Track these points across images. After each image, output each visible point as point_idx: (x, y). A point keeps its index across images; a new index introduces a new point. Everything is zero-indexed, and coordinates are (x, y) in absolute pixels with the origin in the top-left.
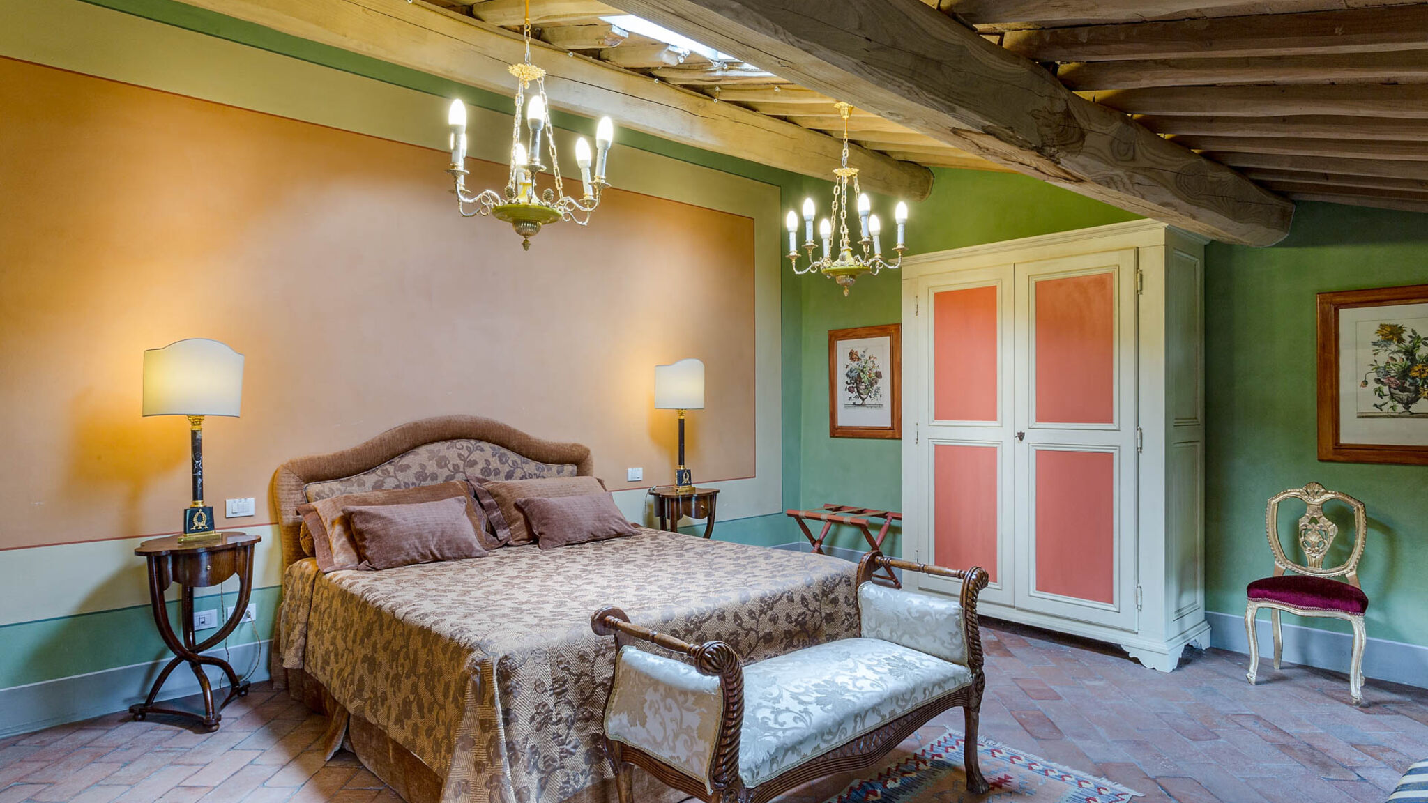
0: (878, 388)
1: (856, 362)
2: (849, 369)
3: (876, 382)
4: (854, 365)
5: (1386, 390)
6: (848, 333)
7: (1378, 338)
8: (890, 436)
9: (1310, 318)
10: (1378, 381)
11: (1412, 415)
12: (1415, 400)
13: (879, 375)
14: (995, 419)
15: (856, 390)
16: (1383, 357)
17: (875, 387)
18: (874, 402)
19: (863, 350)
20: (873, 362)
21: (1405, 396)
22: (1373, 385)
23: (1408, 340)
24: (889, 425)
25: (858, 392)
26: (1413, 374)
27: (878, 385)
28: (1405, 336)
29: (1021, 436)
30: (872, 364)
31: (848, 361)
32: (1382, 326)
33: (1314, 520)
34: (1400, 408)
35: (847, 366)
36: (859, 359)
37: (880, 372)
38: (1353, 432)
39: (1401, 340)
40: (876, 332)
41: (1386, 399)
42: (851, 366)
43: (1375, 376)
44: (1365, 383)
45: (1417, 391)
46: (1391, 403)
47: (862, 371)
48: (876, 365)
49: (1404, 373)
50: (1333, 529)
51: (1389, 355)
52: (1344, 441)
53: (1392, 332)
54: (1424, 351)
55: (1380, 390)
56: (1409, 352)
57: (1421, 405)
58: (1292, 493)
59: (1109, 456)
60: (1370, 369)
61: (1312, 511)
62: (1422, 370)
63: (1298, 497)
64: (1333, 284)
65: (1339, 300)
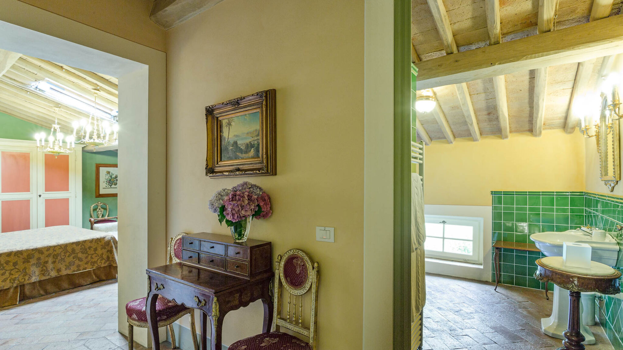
5: (107, 183)
7: (106, 173)
9: (94, 168)
10: (106, 182)
11: (112, 188)
12: (112, 185)
14: (29, 191)
16: (107, 177)
21: (110, 184)
22: (105, 182)
23: (111, 174)
26: (112, 180)
28: (110, 173)
29: (40, 196)
32: (107, 171)
33: (100, 209)
34: (110, 187)
38: (102, 192)
39: (110, 174)
41: (108, 185)
43: (106, 181)
44: (104, 182)
45: (112, 184)
46: (108, 186)
49: (110, 180)
50: (103, 210)
51: (108, 177)
52: (100, 193)
53: (108, 173)
54: (113, 176)
55: (106, 183)
56: (111, 176)
57: (113, 186)
58: (95, 204)
59: (68, 199)
60: (105, 179)
61: (99, 207)
62: (113, 180)
63: (97, 205)
64: (98, 163)
65: (99, 165)
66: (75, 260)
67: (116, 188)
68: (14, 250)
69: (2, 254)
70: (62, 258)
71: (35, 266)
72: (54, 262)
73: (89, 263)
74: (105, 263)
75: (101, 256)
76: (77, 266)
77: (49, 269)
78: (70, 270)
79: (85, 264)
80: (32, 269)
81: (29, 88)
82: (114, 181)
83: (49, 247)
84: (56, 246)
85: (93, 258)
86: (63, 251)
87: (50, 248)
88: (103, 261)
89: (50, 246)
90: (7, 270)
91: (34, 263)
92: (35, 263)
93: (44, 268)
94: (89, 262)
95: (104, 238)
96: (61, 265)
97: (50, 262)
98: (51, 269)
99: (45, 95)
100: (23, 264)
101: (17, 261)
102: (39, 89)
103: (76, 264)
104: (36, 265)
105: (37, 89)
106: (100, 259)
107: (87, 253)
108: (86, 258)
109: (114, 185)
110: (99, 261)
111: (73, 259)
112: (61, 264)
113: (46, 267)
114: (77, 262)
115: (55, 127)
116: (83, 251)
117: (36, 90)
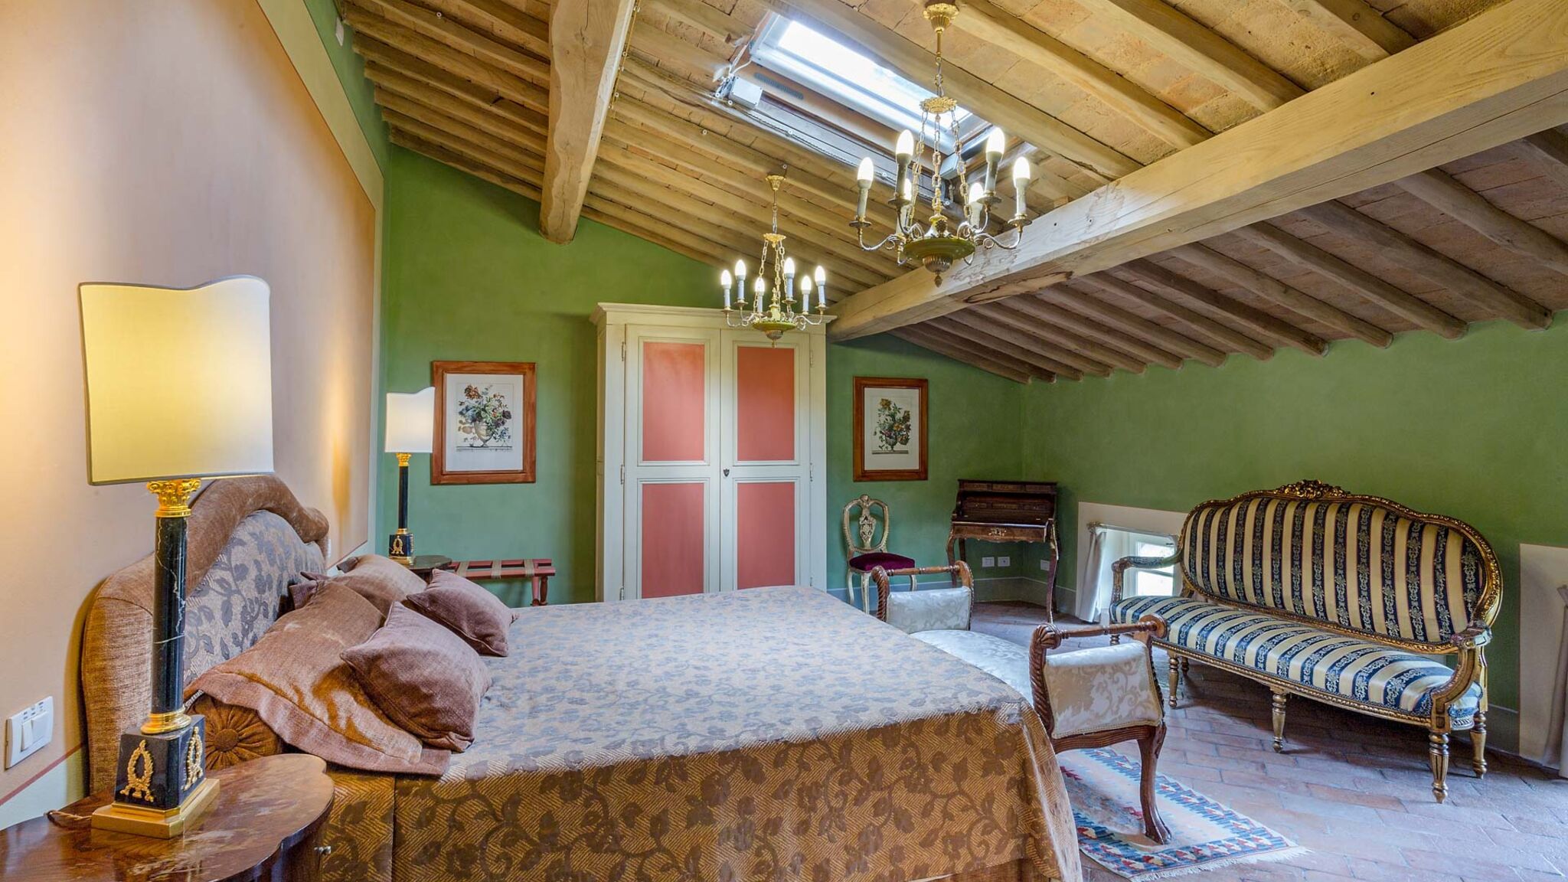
0: (506, 429)
1: (475, 400)
2: (463, 407)
3: (503, 423)
4: (473, 402)
5: (884, 437)
6: (465, 367)
7: (880, 407)
8: (521, 480)
9: (850, 391)
10: (881, 432)
11: (895, 452)
12: (895, 444)
13: (507, 415)
14: (702, 459)
15: (474, 431)
16: (883, 418)
17: (502, 428)
18: (500, 443)
19: (486, 386)
20: (499, 401)
21: (891, 441)
22: (879, 434)
23: (892, 409)
24: (521, 468)
25: (477, 432)
26: (895, 428)
27: (506, 426)
28: (891, 406)
29: (726, 472)
30: (497, 403)
31: (464, 398)
32: (883, 400)
33: (866, 518)
34: (890, 448)
35: (462, 404)
36: (479, 396)
37: (509, 413)
38: (871, 464)
39: (890, 409)
40: (505, 368)
41: (884, 443)
42: (467, 404)
43: (880, 429)
44: (875, 433)
45: (896, 439)
46: (886, 445)
47: (484, 410)
48: (504, 403)
49: (891, 428)
50: (874, 522)
51: (885, 417)
52: (866, 468)
53: (886, 404)
54: (899, 416)
55: (881, 437)
56: (893, 416)
57: (898, 447)
58: (855, 502)
59: (792, 485)
60: (877, 425)
61: (865, 512)
62: (898, 427)
63: (859, 505)
64: (861, 373)
65: (865, 382)
66: (882, 819)
67: (906, 452)
68: (657, 751)
69: (613, 767)
70: (831, 808)
71: (731, 843)
72: (802, 828)
73: (938, 843)
74: (999, 850)
75: (983, 805)
76: (891, 857)
77: (785, 864)
78: (863, 872)
79: (920, 844)
80: (721, 860)
81: (709, 101)
82: (902, 430)
83: (783, 747)
84: (812, 743)
85: (951, 818)
86: (836, 770)
87: (785, 752)
88: (993, 839)
89: (786, 742)
90: (628, 855)
91: (728, 830)
92: (734, 826)
93: (767, 856)
94: (937, 837)
95: (993, 712)
96: (829, 845)
97: (787, 827)
98: (791, 865)
99: (751, 121)
100: (687, 827)
101: (665, 811)
102: (734, 102)
103: (887, 846)
104: (736, 839)
105: (730, 103)
106: (980, 826)
107: (925, 789)
108: (926, 813)
109: (902, 444)
110: (976, 837)
111: (876, 815)
112: (831, 840)
113: (773, 851)
114: (890, 830)
115: (771, 243)
116: (911, 776)
117: (726, 105)
